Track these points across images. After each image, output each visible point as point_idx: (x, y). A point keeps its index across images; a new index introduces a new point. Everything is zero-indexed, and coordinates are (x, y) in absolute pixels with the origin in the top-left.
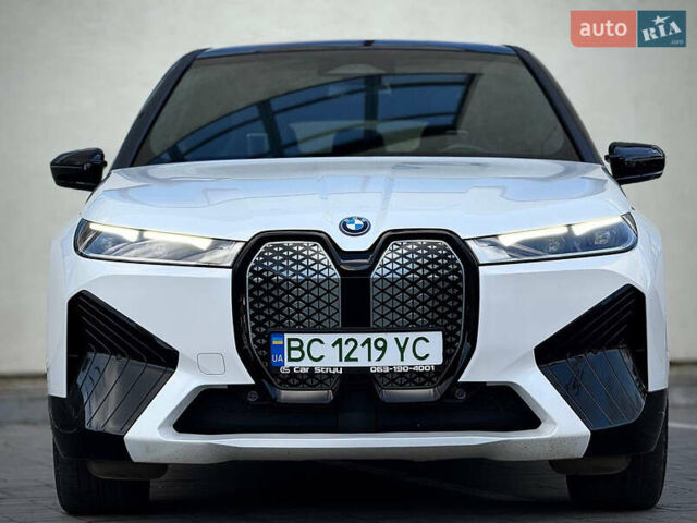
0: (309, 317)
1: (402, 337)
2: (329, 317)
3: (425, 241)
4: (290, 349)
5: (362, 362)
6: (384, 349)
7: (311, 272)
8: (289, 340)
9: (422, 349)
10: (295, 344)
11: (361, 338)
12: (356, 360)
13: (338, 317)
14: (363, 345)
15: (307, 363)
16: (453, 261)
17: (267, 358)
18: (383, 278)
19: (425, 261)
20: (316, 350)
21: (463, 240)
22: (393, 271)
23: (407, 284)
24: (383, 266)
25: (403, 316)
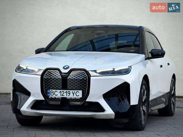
0: (55, 86)
1: (73, 91)
2: (59, 86)
3: (80, 71)
4: (51, 93)
5: (65, 96)
6: (70, 94)
7: (56, 77)
8: (51, 91)
9: (78, 94)
10: (52, 92)
11: (65, 91)
12: (64, 96)
13: (61, 87)
14: (65, 93)
15: (54, 96)
16: (85, 75)
17: (47, 94)
18: (70, 78)
19: (79, 75)
20: (56, 93)
21: (88, 71)
22: (72, 77)
23: (75, 80)
24: (70, 76)
25: (74, 87)
